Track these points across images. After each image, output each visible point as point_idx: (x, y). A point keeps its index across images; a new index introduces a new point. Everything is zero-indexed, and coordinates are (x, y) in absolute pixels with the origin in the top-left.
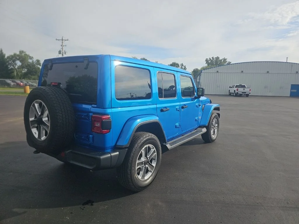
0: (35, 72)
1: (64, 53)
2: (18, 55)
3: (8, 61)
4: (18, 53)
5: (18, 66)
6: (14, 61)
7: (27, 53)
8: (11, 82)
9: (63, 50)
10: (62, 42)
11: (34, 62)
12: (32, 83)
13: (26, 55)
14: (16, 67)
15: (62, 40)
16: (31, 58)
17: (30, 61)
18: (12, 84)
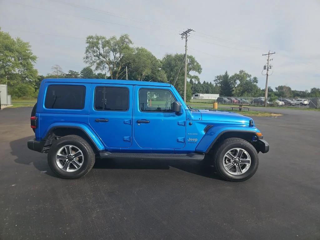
0: (250, 90)
1: (269, 67)
2: (238, 75)
3: (231, 81)
4: (238, 73)
5: (238, 85)
6: (235, 81)
7: (246, 72)
8: (235, 99)
9: (269, 64)
10: (269, 57)
11: (251, 80)
12: (245, 100)
13: (245, 74)
14: (236, 86)
15: (269, 54)
16: (250, 76)
17: (248, 79)
18: (235, 101)
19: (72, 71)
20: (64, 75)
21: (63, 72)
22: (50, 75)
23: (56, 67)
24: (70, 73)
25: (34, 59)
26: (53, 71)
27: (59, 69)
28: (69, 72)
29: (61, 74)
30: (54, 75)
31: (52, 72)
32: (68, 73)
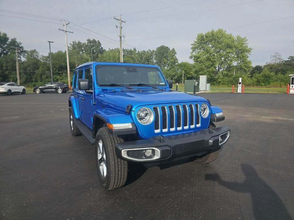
19: (292, 57)
20: (282, 62)
21: (282, 59)
22: (268, 63)
23: (275, 55)
24: (289, 60)
25: (249, 51)
26: (272, 59)
27: (278, 57)
28: (289, 58)
29: (280, 61)
30: (273, 63)
31: (270, 61)
32: (287, 60)
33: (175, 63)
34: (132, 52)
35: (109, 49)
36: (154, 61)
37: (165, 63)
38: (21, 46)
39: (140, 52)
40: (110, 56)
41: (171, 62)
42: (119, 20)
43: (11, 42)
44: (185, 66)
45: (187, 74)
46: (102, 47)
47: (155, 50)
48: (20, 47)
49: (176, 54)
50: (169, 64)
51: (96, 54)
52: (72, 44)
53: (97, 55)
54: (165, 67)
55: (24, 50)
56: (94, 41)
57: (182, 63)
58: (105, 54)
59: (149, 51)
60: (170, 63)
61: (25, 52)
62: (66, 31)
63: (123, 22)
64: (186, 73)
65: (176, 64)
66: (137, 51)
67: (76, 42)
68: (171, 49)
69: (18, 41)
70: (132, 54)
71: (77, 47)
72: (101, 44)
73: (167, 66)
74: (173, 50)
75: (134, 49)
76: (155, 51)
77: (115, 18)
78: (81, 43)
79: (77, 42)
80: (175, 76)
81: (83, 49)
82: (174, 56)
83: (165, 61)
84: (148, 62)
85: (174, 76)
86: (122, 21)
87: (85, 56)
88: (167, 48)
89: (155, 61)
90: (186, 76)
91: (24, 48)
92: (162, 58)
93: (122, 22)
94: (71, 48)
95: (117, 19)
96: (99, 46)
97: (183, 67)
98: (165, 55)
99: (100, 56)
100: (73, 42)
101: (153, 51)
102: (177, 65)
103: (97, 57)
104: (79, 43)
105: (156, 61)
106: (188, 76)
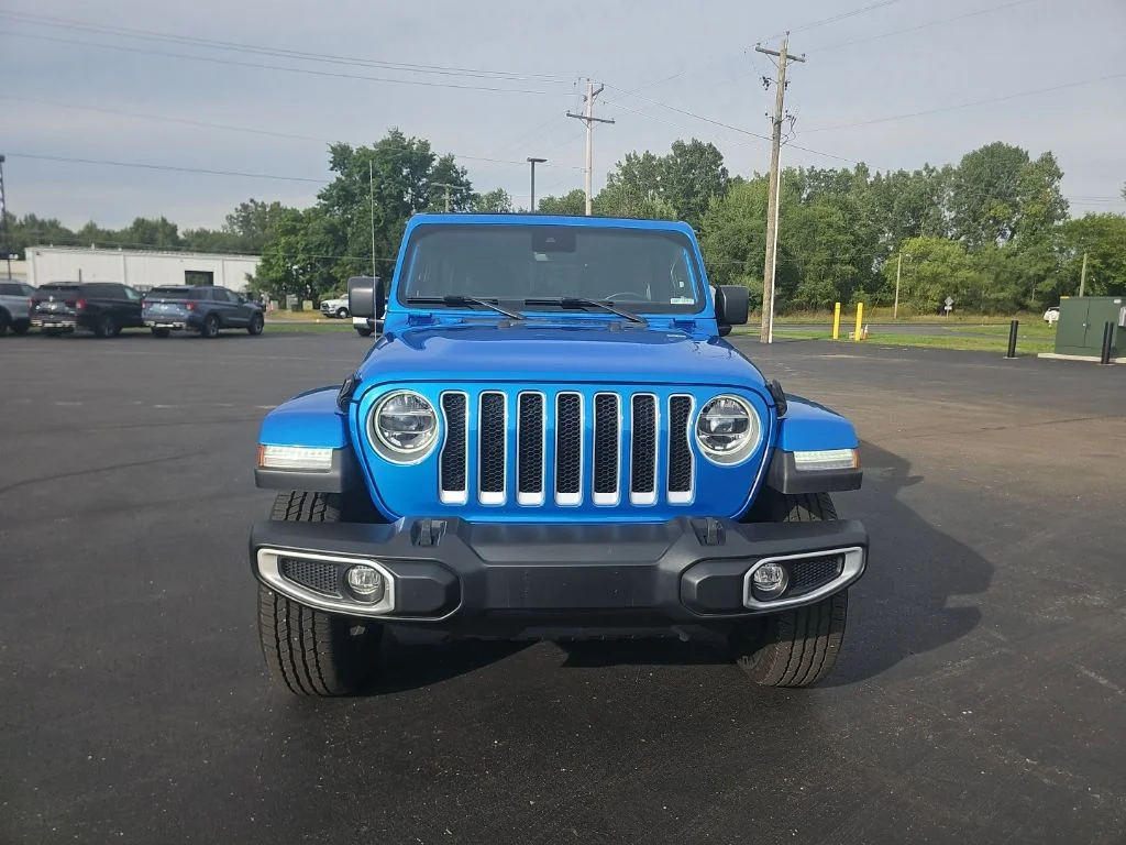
33: (1050, 217)
34: (849, 178)
35: (755, 173)
36: (947, 214)
37: (997, 222)
38: (464, 179)
39: (883, 177)
40: (751, 203)
41: (1028, 216)
42: (779, 55)
43: (437, 169)
44: (1101, 234)
45: (1108, 273)
46: (723, 170)
47: (956, 164)
48: (461, 184)
49: (1060, 177)
50: (1017, 223)
51: (699, 198)
52: (624, 163)
53: (706, 201)
54: (999, 239)
55: (472, 192)
56: (698, 148)
57: (1088, 216)
58: (733, 194)
59: (924, 173)
60: (1024, 222)
61: (475, 197)
62: (590, 120)
63: (795, 59)
64: (1109, 266)
65: (1056, 223)
66: (872, 174)
67: (636, 157)
68: (1034, 158)
69: (458, 163)
70: (847, 190)
71: (640, 173)
72: (721, 158)
73: (1009, 233)
74: (1048, 160)
75: (858, 168)
76: (955, 168)
77: (761, 47)
78: (654, 158)
79: (641, 156)
80: (1044, 279)
81: (659, 179)
82: (1049, 185)
83: (1000, 209)
84: (917, 218)
85: (1041, 279)
86: (789, 57)
87: (659, 204)
88: (1019, 156)
89: (949, 215)
90: (1106, 279)
91: (472, 186)
92: (982, 200)
93: (789, 61)
94: (619, 180)
95: (767, 52)
96: (711, 163)
97: (1095, 240)
98: (1002, 185)
99: (712, 202)
100: (629, 159)
101: (947, 171)
102: (1058, 230)
103: (704, 207)
104: (649, 158)
105: (953, 215)
106: (1117, 281)
